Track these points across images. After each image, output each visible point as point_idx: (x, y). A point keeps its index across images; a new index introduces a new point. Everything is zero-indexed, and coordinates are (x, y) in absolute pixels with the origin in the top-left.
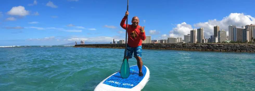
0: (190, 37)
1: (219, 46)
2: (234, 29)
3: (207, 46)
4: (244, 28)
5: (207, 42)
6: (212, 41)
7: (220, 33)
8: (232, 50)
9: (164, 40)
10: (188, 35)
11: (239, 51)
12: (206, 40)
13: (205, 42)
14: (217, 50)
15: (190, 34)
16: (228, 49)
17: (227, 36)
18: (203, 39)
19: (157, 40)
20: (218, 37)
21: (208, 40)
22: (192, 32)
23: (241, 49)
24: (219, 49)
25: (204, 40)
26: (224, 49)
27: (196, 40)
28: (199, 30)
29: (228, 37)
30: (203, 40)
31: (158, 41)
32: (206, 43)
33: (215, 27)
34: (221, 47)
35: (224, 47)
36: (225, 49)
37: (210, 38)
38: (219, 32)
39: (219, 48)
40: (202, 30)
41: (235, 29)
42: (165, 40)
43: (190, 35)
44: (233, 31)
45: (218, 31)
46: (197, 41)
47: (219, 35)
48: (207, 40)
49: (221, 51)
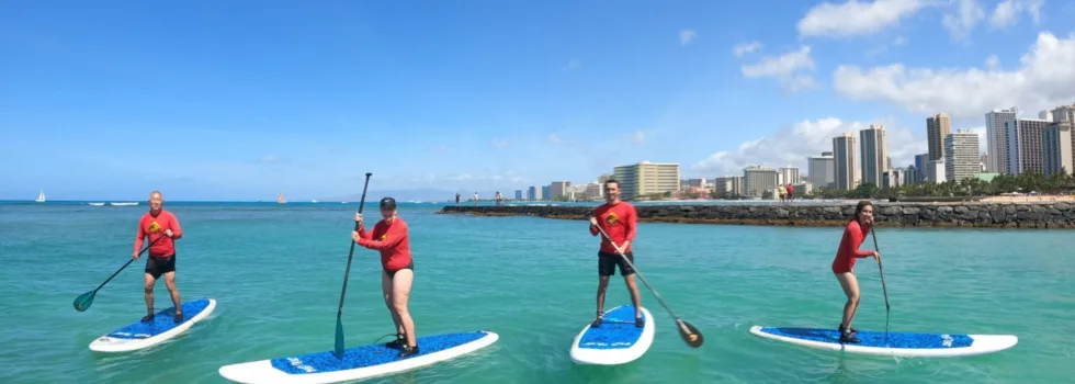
0: (832, 163)
1: (955, 212)
2: (1006, 124)
3: (919, 214)
4: (1050, 119)
5: (901, 182)
6: (923, 178)
7: (954, 143)
8: (994, 222)
9: (729, 179)
10: (824, 154)
11: (1014, 223)
12: (896, 174)
13: (892, 183)
14: (950, 224)
15: (829, 154)
16: (980, 219)
17: (981, 154)
18: (885, 170)
19: (700, 181)
20: (943, 159)
21: (906, 172)
22: (840, 143)
23: (1021, 220)
24: (955, 221)
25: (891, 173)
26: (969, 220)
27: (858, 176)
28: (869, 137)
29: (984, 159)
30: (886, 174)
31: (704, 181)
32: (897, 185)
33: (932, 119)
34: (961, 213)
35: (968, 214)
36: (972, 221)
37: (911, 167)
38: (950, 138)
39: (955, 217)
40: (880, 136)
41: (1011, 126)
42: (733, 179)
43: (832, 157)
44: (1003, 134)
45: (943, 136)
46: (860, 177)
47: (950, 153)
48: (901, 176)
49: (959, 225)
